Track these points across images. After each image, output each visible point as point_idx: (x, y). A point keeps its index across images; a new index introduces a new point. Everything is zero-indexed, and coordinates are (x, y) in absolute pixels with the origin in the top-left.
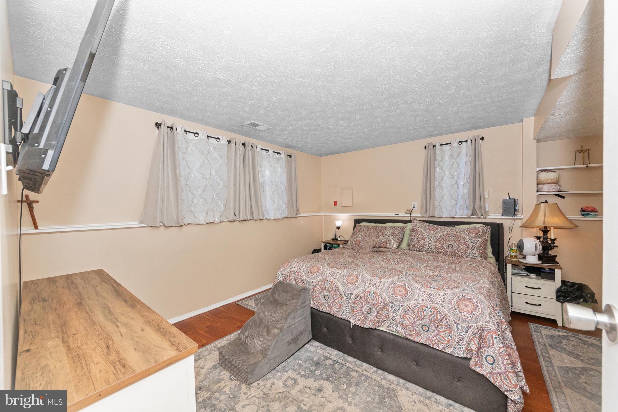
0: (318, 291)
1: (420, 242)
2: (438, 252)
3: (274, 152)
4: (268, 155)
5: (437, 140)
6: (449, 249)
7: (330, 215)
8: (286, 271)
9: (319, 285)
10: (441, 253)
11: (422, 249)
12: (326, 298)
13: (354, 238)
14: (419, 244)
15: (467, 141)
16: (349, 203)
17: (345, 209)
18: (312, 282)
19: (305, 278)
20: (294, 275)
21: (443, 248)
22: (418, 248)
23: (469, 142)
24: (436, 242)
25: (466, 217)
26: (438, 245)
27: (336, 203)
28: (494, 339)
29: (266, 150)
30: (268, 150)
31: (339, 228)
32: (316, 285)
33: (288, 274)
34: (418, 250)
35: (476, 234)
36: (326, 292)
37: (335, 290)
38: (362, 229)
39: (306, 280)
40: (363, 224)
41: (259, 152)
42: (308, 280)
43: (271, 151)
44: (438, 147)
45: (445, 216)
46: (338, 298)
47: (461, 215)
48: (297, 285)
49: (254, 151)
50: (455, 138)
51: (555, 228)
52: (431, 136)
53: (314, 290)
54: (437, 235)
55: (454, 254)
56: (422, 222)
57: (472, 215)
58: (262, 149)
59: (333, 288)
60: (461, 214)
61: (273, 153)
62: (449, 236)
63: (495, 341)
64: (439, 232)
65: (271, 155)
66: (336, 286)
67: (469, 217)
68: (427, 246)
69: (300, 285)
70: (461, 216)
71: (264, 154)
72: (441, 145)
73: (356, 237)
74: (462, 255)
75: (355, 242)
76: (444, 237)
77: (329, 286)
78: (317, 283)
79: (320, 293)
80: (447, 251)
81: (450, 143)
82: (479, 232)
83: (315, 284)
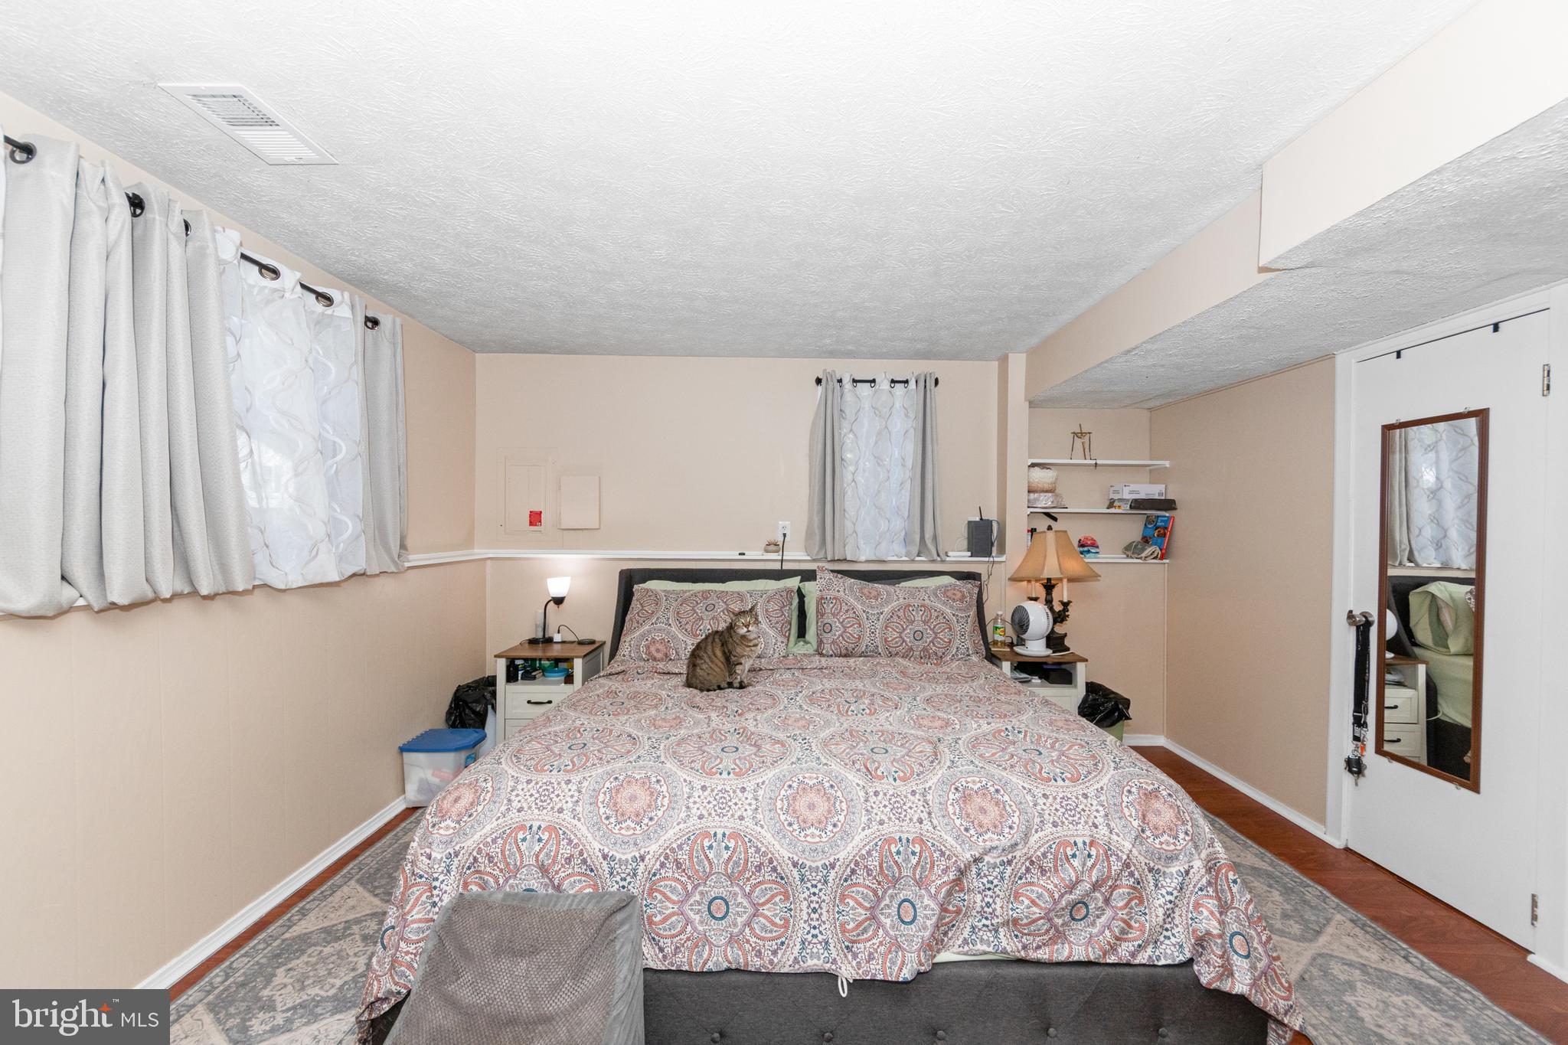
0: (673, 890)
1: (850, 630)
2: (890, 653)
3: (303, 286)
4: (276, 290)
5: (847, 369)
6: (917, 643)
7: (520, 559)
8: (476, 837)
9: (679, 865)
10: (897, 654)
11: (854, 649)
12: (717, 909)
13: (643, 635)
14: (848, 638)
15: (906, 382)
16: (587, 517)
17: (573, 537)
18: (642, 859)
19: (595, 846)
20: (530, 848)
21: (904, 641)
22: (846, 649)
23: (912, 384)
24: (886, 627)
25: (907, 559)
26: (892, 635)
27: (535, 518)
28: (1232, 885)
29: (262, 267)
30: (275, 273)
31: (559, 601)
32: (663, 865)
33: (494, 850)
34: (844, 652)
35: (962, 600)
36: (716, 887)
37: (759, 868)
38: (664, 603)
39: (605, 857)
40: (653, 585)
41: (226, 263)
42: (618, 856)
43: (290, 277)
44: (847, 384)
45: (863, 558)
46: (773, 897)
47: (897, 556)
48: (558, 888)
49: (202, 253)
50: (882, 370)
51: (1071, 580)
52: (832, 354)
53: (651, 891)
54: (886, 610)
55: (926, 655)
56: (839, 576)
57: (918, 555)
58: (244, 257)
59: (747, 860)
60: (895, 555)
61: (299, 287)
62: (911, 609)
63: (1235, 889)
64: (887, 602)
65: (287, 295)
66: (758, 850)
67: (913, 561)
68: (866, 641)
69: (573, 885)
70: (896, 558)
71: (251, 282)
72: (854, 381)
73: (649, 632)
74: (943, 654)
75: (648, 647)
76: (901, 613)
77: (730, 859)
78: (669, 857)
79: (688, 895)
80: (911, 649)
81: (874, 381)
82: (964, 596)
83: (658, 866)
